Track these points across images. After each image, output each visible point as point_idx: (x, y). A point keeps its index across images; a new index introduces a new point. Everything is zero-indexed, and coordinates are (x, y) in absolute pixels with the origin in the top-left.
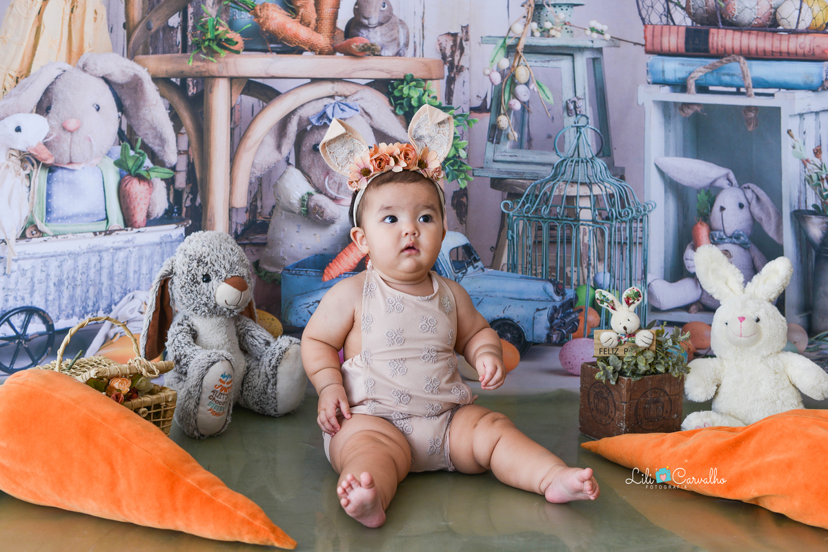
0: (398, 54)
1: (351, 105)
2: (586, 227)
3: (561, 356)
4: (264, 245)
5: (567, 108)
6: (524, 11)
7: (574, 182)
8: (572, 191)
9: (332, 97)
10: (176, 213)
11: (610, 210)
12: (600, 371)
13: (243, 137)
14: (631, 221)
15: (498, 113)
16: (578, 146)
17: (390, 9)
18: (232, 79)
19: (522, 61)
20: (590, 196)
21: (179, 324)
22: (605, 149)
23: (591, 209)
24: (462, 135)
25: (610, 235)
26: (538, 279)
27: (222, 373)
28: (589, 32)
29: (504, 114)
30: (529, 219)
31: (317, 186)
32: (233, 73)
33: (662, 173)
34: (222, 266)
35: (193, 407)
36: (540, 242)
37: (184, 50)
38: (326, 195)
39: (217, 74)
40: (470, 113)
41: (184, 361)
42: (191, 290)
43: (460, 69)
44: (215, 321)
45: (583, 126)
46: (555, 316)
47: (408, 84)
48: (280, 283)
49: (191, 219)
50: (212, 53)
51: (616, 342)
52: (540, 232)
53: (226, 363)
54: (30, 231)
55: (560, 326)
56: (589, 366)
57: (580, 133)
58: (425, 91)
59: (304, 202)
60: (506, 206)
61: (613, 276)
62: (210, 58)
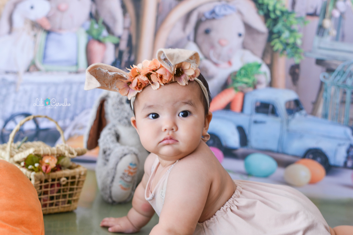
10: (119, 64)
13: (163, 21)
21: (110, 129)
24: (299, 30)
26: (341, 125)
27: (130, 162)
29: (328, 19)
30: (339, 87)
31: (206, 54)
35: (109, 182)
36: (344, 102)
38: (210, 60)
40: (306, 17)
46: (351, 150)
52: (345, 95)
53: (134, 156)
54: (32, 68)
60: (324, 77)
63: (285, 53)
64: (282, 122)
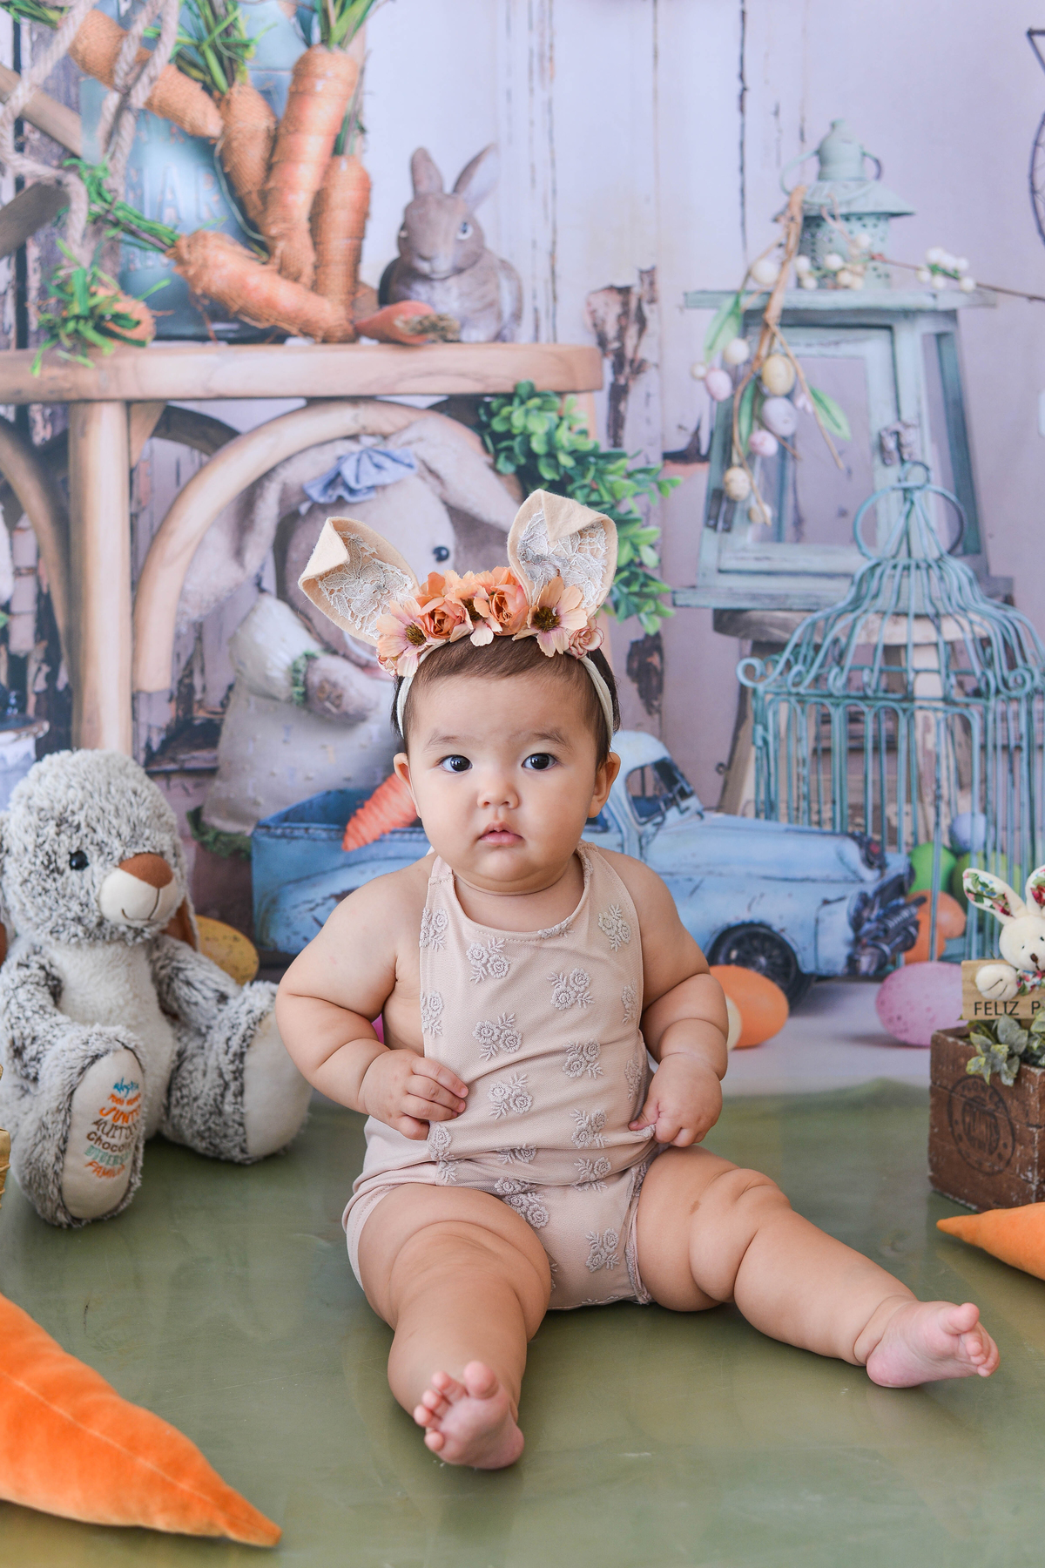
0: (499, 337)
1: (397, 453)
2: (930, 714)
3: (881, 1003)
4: (211, 772)
5: (881, 446)
6: (777, 232)
7: (900, 614)
8: (896, 633)
9: (354, 437)
10: (13, 707)
11: (983, 674)
12: (976, 1054)
13: (157, 534)
14: (1030, 697)
15: (727, 463)
16: (907, 534)
17: (479, 237)
18: (129, 404)
19: (776, 345)
20: (936, 645)
21: (20, 965)
22: (967, 538)
23: (938, 672)
24: (647, 514)
25: (985, 731)
26: (824, 834)
27: (115, 1079)
28: (925, 275)
29: (741, 466)
31: (326, 637)
32: (133, 392)
34: (114, 832)
35: (51, 1159)
36: (827, 751)
37: (22, 342)
38: (346, 657)
39: (95, 394)
40: (664, 465)
41: (30, 1051)
42: (44, 889)
43: (639, 368)
44: (103, 953)
45: (918, 488)
46: (866, 914)
47: (522, 402)
48: (249, 858)
49: (48, 718)
50: (82, 345)
51: (1012, 989)
52: (825, 728)
53: (126, 1055)
55: (876, 938)
56: (951, 1040)
57: (912, 503)
58: (561, 418)
59: (299, 675)
60: (749, 671)
61: (993, 823)
62: (80, 359)
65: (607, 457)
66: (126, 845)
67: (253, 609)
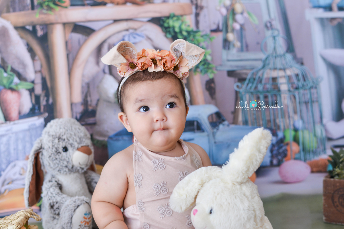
0: (164, 1)
1: (139, 34)
2: (285, 95)
3: (280, 173)
4: (94, 124)
5: (266, 26)
7: (275, 69)
8: (275, 74)
9: (127, 30)
10: (37, 110)
11: (297, 83)
13: (75, 59)
14: (310, 89)
15: (227, 32)
16: (275, 49)
18: (64, 24)
20: (284, 77)
21: (50, 181)
22: (290, 48)
23: (286, 84)
25: (299, 98)
27: (84, 212)
29: (231, 32)
30: (252, 93)
32: (65, 20)
33: (324, 59)
34: (75, 140)
37: (33, 8)
39: (54, 21)
40: (211, 33)
41: (56, 206)
42: (56, 158)
43: (202, 8)
44: (73, 176)
45: (277, 36)
46: (274, 149)
47: (172, 19)
48: (107, 147)
49: (47, 112)
50: (50, 8)
55: (277, 155)
57: (275, 40)
58: (183, 22)
60: (238, 86)
61: (304, 122)
62: (50, 12)
63: (199, 70)
64: (208, 136)
65: (196, 32)
66: (79, 144)
67: (103, 78)
